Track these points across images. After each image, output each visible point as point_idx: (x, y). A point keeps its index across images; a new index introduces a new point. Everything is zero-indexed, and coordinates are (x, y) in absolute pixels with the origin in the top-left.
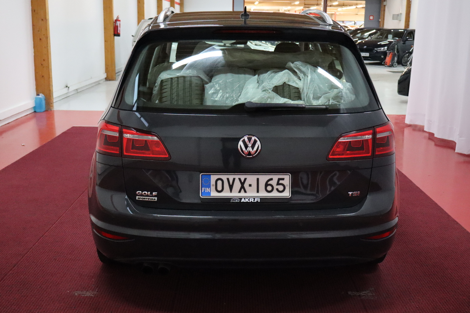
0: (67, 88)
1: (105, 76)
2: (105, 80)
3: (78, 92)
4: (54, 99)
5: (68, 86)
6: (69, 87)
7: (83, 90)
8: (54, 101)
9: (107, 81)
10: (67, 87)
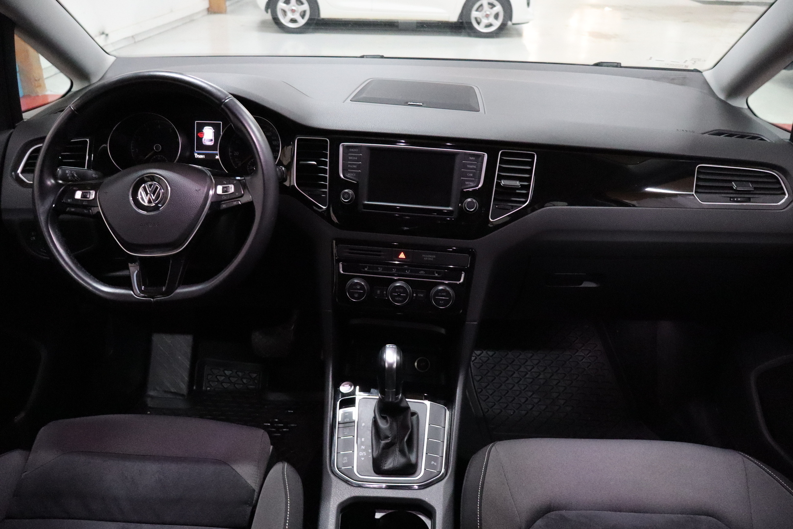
0: (103, 36)
1: (206, 5)
2: (206, 13)
3: (135, 42)
4: (44, 71)
5: (106, 32)
6: (107, 35)
7: (150, 37)
8: (45, 76)
9: (211, 13)
10: (103, 33)
